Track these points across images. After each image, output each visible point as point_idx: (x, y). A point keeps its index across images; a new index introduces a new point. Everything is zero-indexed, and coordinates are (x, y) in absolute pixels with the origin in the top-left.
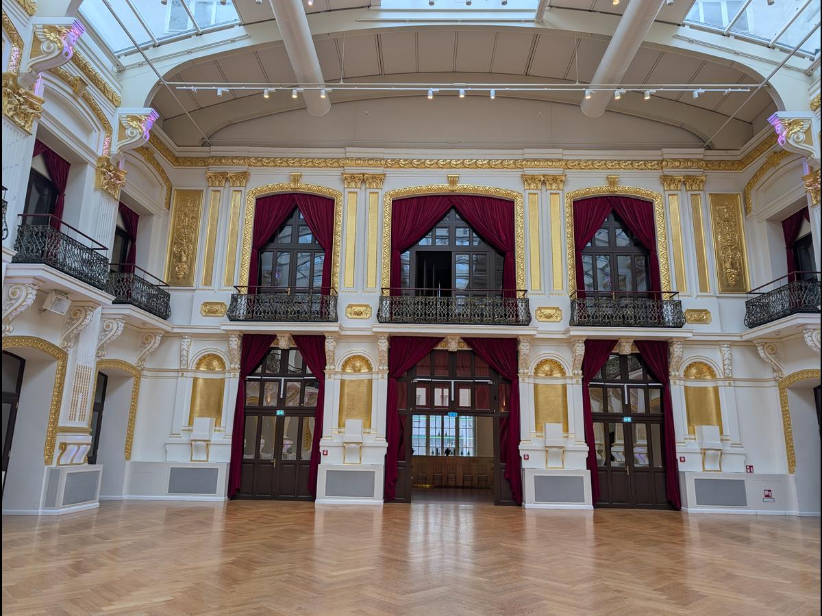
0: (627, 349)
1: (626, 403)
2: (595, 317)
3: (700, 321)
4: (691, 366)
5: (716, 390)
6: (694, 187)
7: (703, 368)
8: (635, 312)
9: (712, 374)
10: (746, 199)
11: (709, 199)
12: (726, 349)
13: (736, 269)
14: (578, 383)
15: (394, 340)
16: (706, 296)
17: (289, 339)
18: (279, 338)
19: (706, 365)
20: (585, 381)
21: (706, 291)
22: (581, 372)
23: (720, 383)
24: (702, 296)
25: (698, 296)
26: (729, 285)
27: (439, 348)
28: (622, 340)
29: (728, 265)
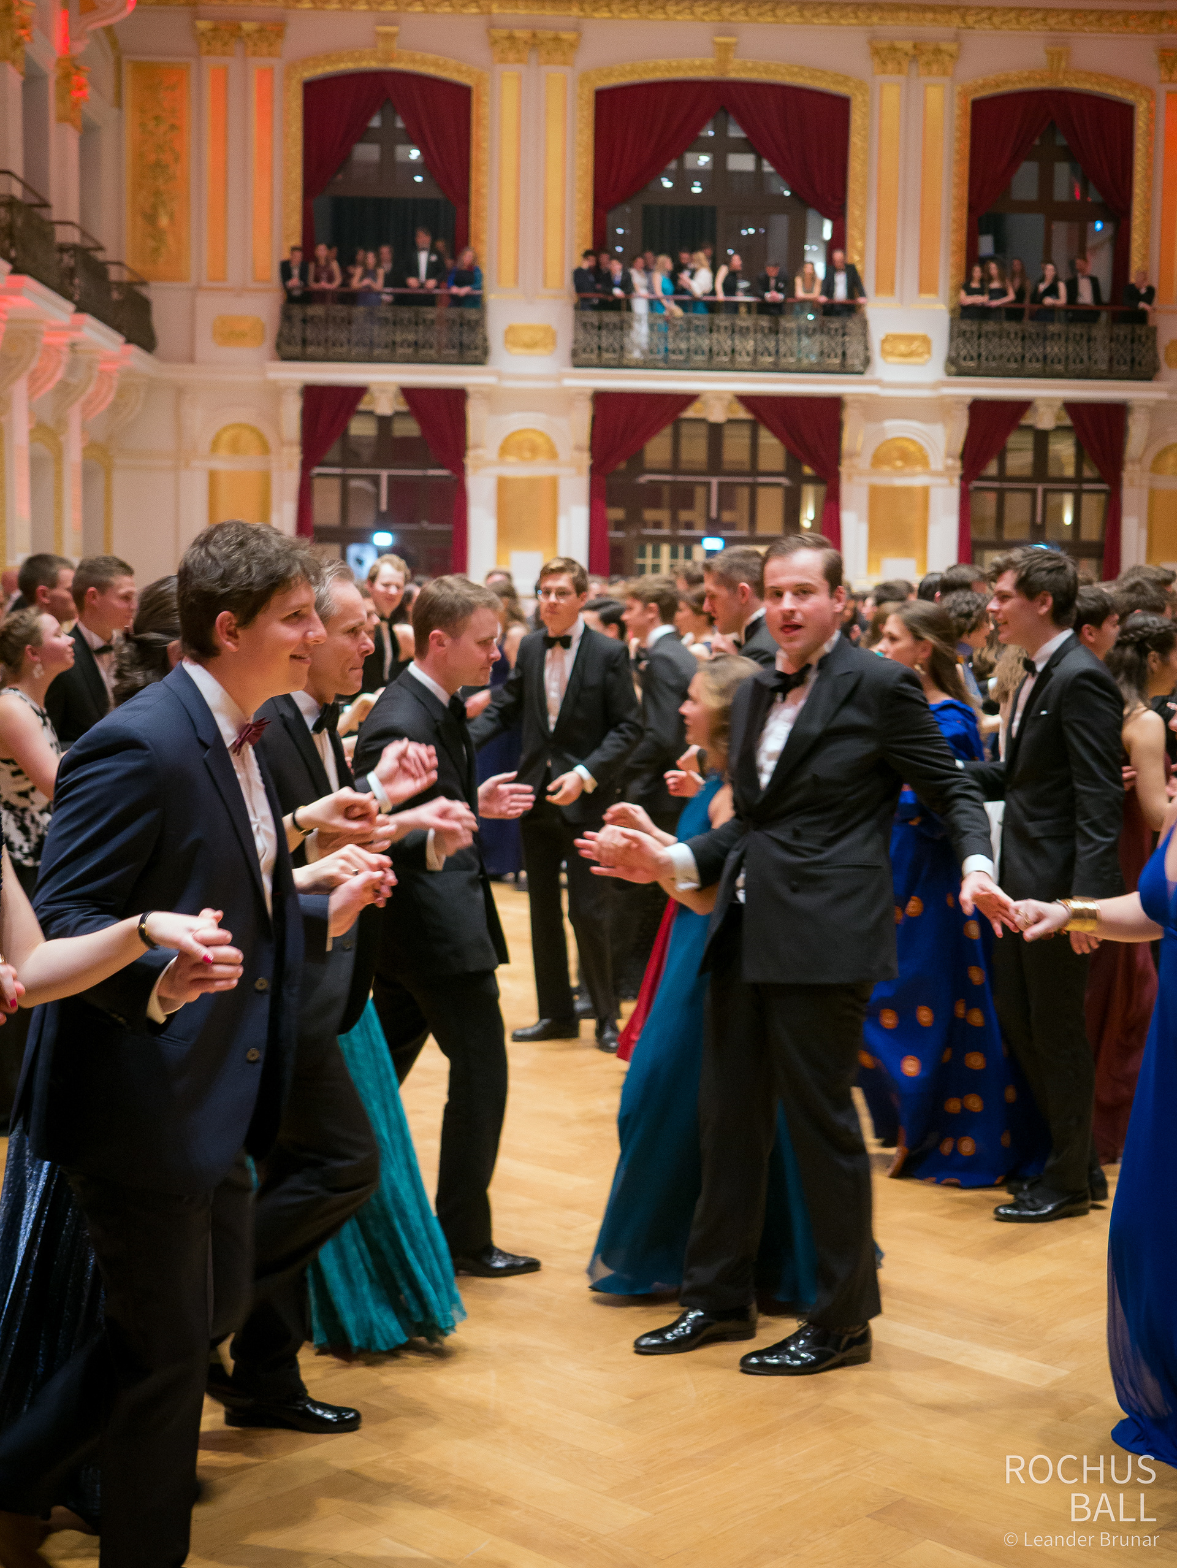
0: (1045, 420)
1: (1039, 520)
2: (991, 358)
4: (1165, 451)
8: (1067, 348)
14: (952, 484)
15: (602, 400)
17: (396, 397)
18: (377, 394)
20: (965, 479)
22: (958, 464)
27: (690, 413)
28: (1038, 403)
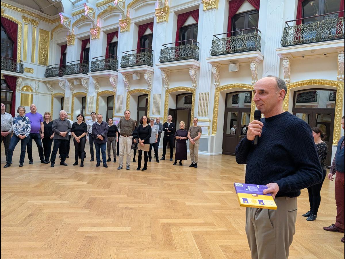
3: (30, 72)
4: (24, 87)
5: (32, 95)
6: (34, 24)
7: (29, 88)
9: (31, 90)
10: (52, 34)
11: (39, 30)
12: (37, 83)
13: (45, 57)
16: (33, 64)
19: (30, 87)
21: (34, 62)
23: (34, 93)
24: (32, 64)
25: (30, 63)
26: (42, 62)
29: (42, 55)
